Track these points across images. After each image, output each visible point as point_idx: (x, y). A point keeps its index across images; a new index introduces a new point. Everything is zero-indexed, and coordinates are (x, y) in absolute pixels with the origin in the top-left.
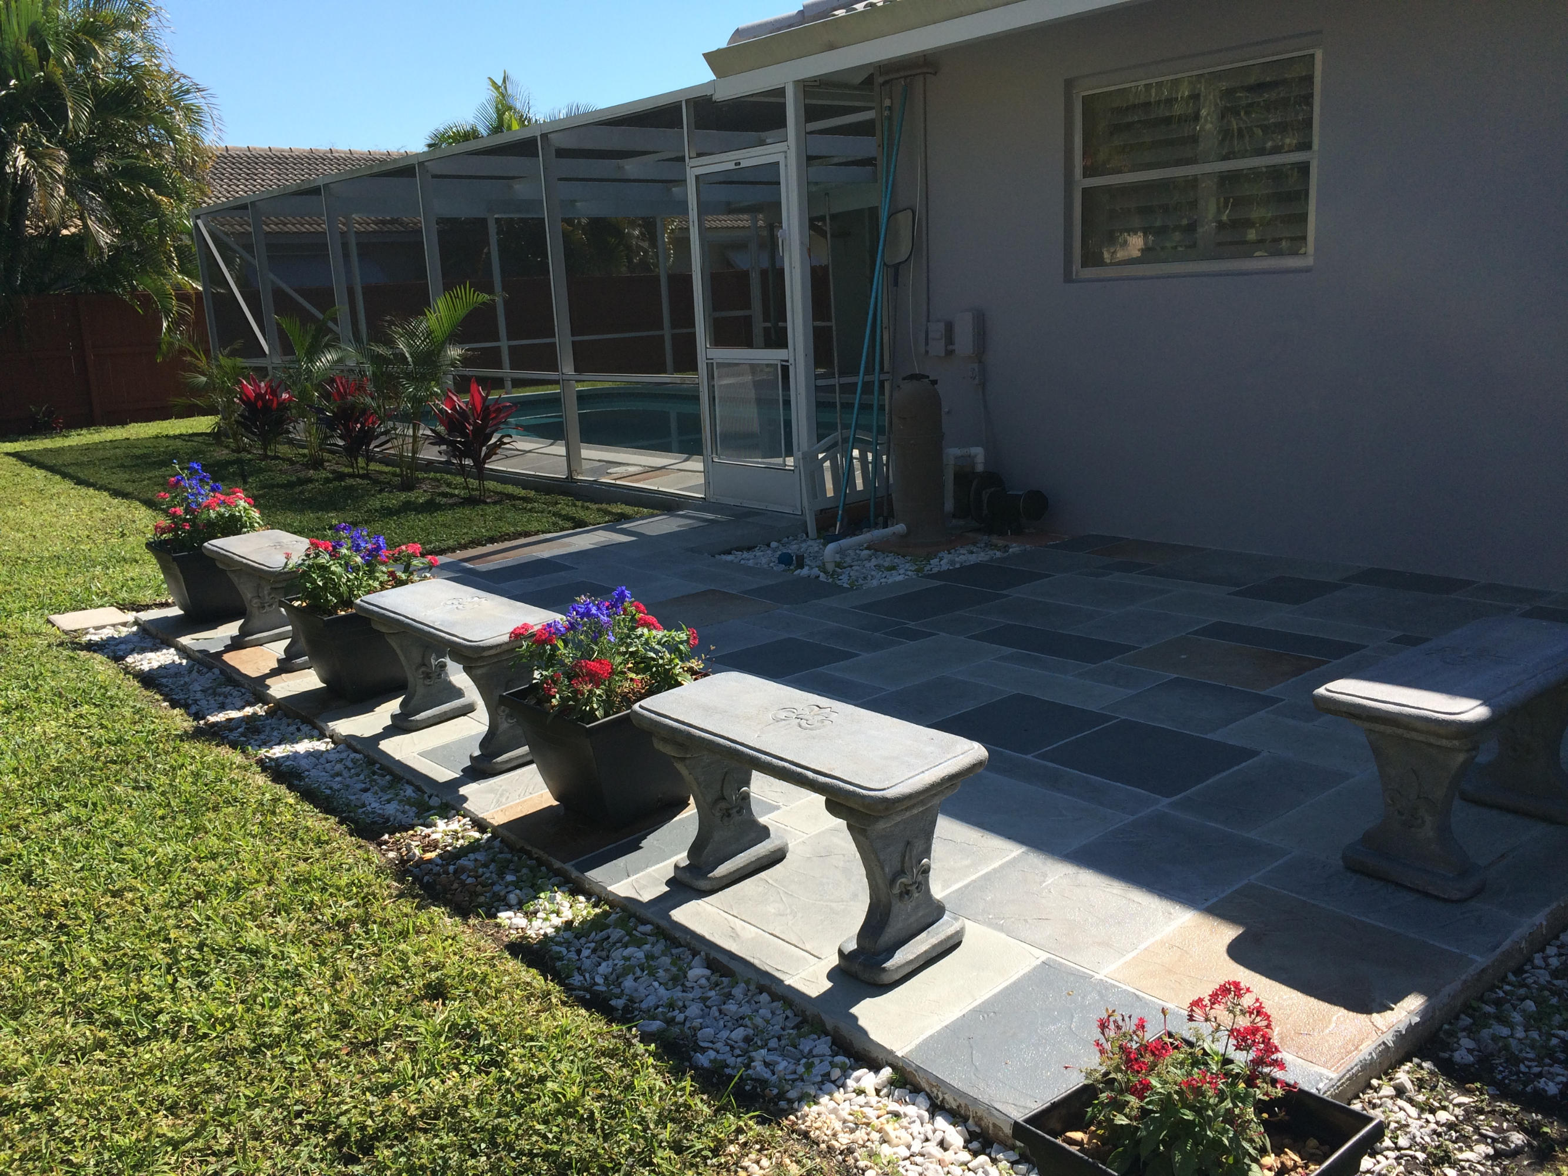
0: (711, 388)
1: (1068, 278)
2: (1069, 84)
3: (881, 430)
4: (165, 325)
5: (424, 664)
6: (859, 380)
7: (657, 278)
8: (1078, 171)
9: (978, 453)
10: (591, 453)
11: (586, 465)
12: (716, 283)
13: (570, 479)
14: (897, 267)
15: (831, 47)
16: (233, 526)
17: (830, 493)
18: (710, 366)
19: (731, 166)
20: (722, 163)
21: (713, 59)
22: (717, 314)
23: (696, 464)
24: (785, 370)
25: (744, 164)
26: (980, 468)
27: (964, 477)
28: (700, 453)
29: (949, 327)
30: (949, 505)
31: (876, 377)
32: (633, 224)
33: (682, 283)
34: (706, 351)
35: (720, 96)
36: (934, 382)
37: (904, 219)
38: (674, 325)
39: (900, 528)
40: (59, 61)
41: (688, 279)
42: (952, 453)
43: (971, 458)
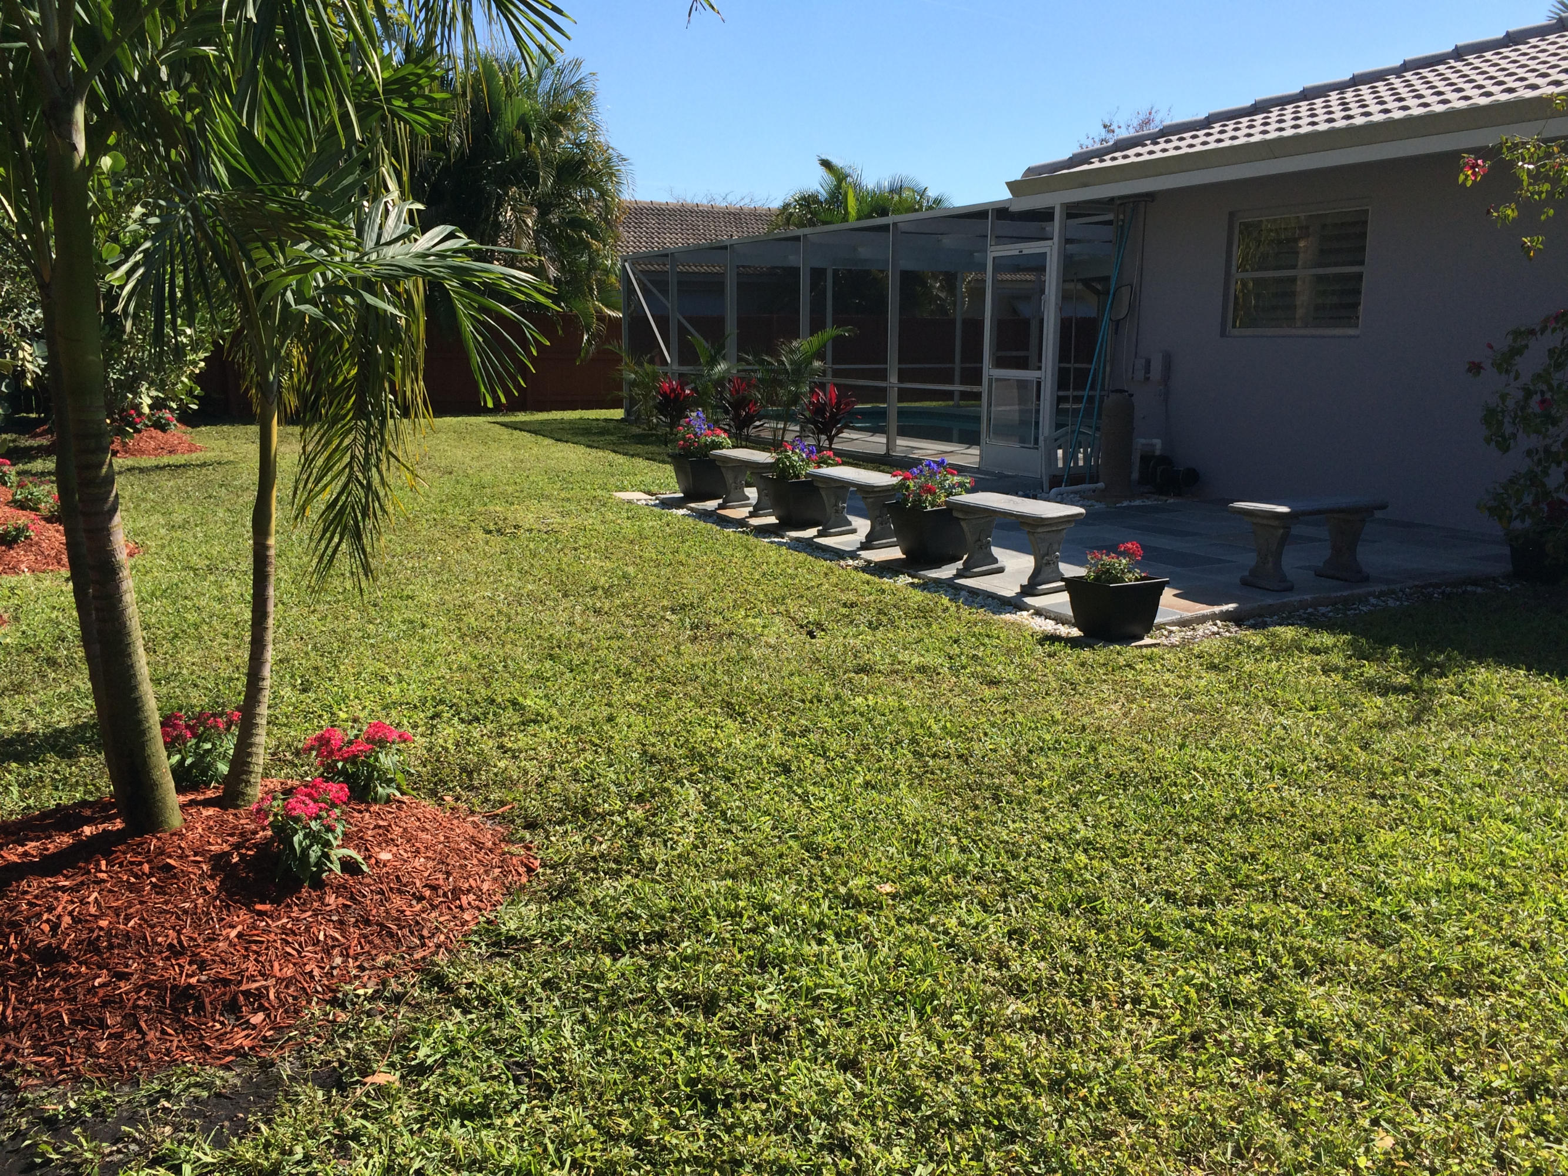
0: (989, 413)
1: (1223, 334)
2: (1232, 215)
3: (1098, 429)
4: (586, 337)
5: (836, 505)
6: (1086, 393)
7: (953, 322)
8: (1234, 269)
9: (1158, 443)
10: (902, 442)
11: (898, 449)
12: (1000, 326)
13: (887, 454)
14: (1118, 322)
15: (1086, 185)
16: (719, 446)
17: (1060, 464)
18: (990, 381)
19: (1017, 253)
20: (1011, 250)
21: (1011, 185)
22: (1000, 354)
23: (975, 451)
24: (1039, 384)
25: (1025, 252)
26: (1158, 453)
27: (1146, 459)
28: (978, 443)
29: (1148, 362)
30: (1135, 475)
31: (1097, 393)
32: (935, 277)
33: (974, 327)
34: (989, 371)
35: (1014, 208)
36: (1131, 395)
37: (1125, 291)
38: (963, 360)
39: (1101, 485)
40: (538, 144)
41: (981, 324)
42: (1140, 442)
43: (1153, 445)
